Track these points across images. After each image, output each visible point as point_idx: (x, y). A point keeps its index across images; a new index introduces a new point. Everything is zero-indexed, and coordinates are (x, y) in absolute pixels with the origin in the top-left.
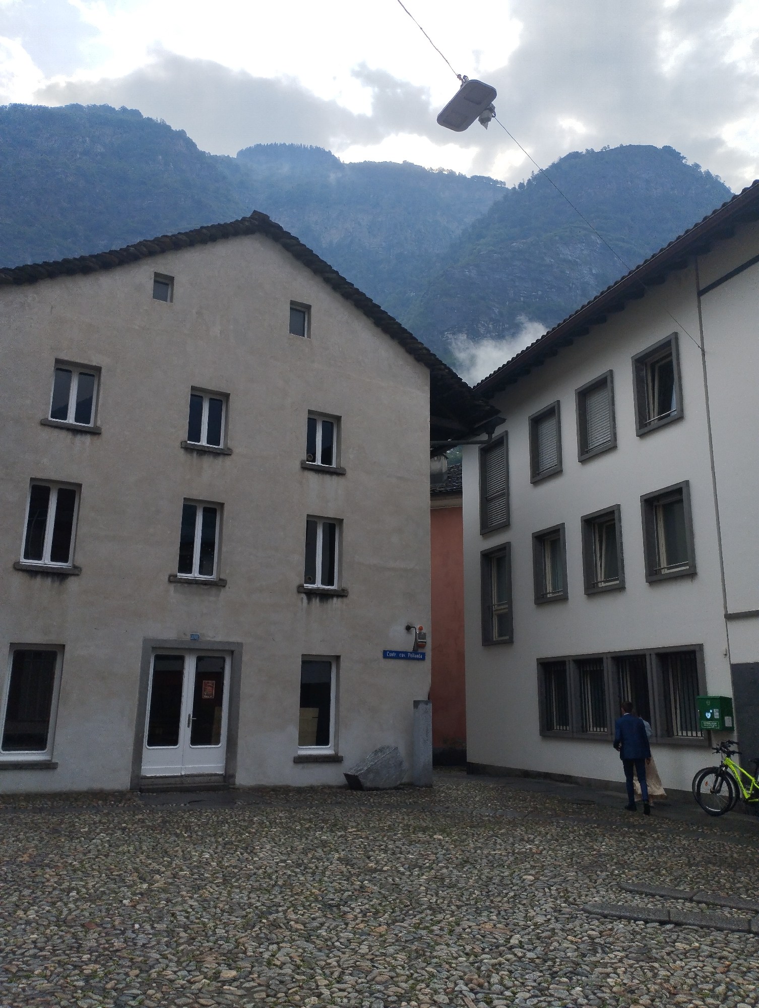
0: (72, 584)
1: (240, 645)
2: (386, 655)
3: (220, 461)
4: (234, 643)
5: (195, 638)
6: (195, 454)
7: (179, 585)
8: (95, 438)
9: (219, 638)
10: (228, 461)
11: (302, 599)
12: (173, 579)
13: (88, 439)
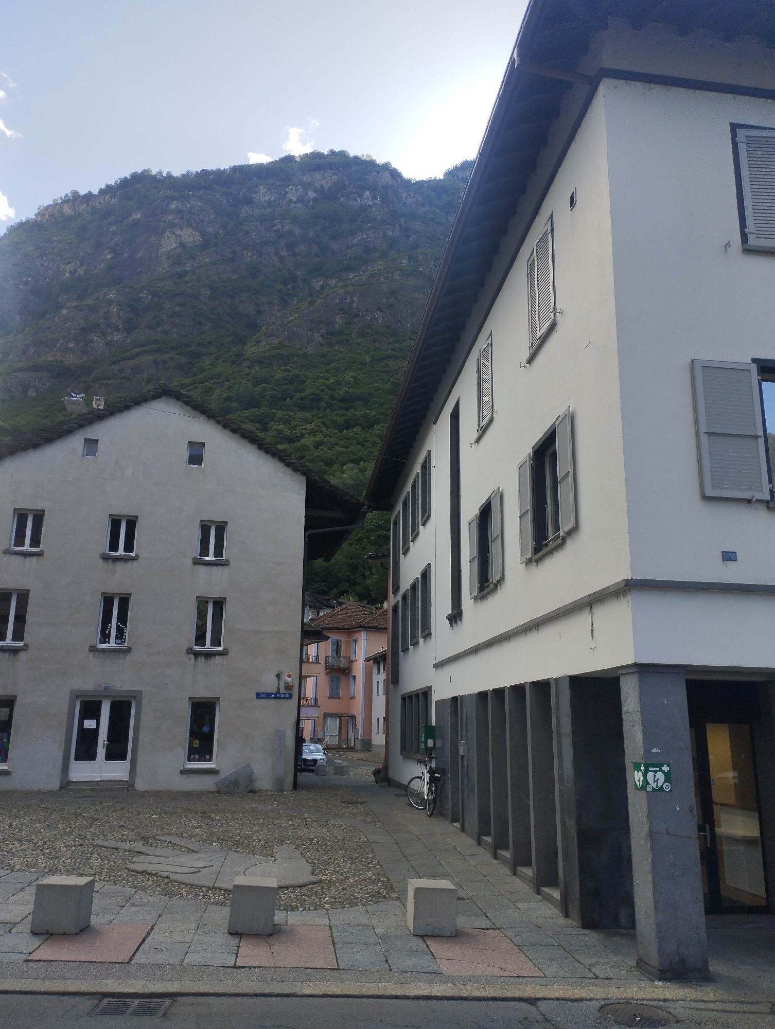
0: (22, 656)
1: (141, 692)
2: (258, 696)
3: (129, 565)
4: (136, 691)
5: (107, 688)
6: (110, 562)
7: (96, 653)
8: (40, 558)
9: (125, 688)
10: (135, 563)
11: (190, 658)
12: (93, 649)
13: (34, 559)
